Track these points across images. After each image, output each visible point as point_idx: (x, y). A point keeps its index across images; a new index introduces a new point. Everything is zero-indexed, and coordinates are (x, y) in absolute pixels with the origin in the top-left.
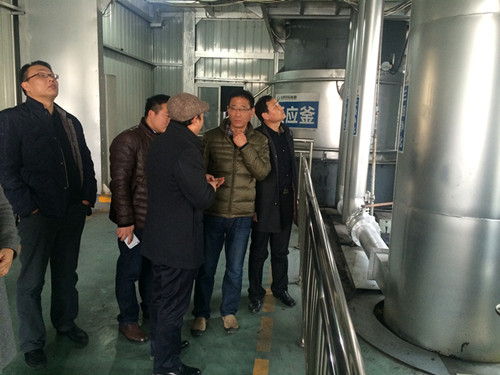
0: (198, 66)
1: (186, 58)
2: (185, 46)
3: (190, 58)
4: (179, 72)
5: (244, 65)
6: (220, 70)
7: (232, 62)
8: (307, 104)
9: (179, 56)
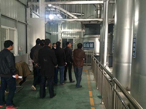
0: (62, 34)
1: (59, 32)
2: (59, 29)
3: (60, 32)
4: (57, 35)
5: (74, 33)
6: (68, 34)
7: (71, 32)
8: (91, 43)
9: (57, 31)
